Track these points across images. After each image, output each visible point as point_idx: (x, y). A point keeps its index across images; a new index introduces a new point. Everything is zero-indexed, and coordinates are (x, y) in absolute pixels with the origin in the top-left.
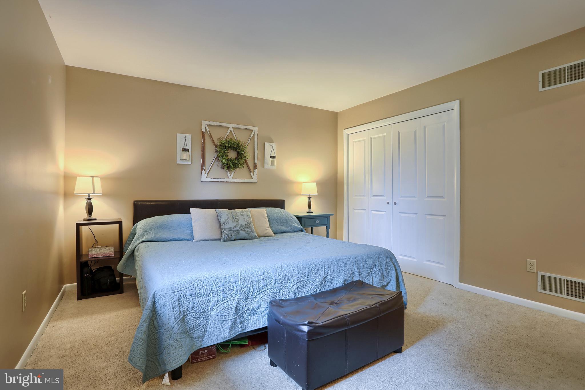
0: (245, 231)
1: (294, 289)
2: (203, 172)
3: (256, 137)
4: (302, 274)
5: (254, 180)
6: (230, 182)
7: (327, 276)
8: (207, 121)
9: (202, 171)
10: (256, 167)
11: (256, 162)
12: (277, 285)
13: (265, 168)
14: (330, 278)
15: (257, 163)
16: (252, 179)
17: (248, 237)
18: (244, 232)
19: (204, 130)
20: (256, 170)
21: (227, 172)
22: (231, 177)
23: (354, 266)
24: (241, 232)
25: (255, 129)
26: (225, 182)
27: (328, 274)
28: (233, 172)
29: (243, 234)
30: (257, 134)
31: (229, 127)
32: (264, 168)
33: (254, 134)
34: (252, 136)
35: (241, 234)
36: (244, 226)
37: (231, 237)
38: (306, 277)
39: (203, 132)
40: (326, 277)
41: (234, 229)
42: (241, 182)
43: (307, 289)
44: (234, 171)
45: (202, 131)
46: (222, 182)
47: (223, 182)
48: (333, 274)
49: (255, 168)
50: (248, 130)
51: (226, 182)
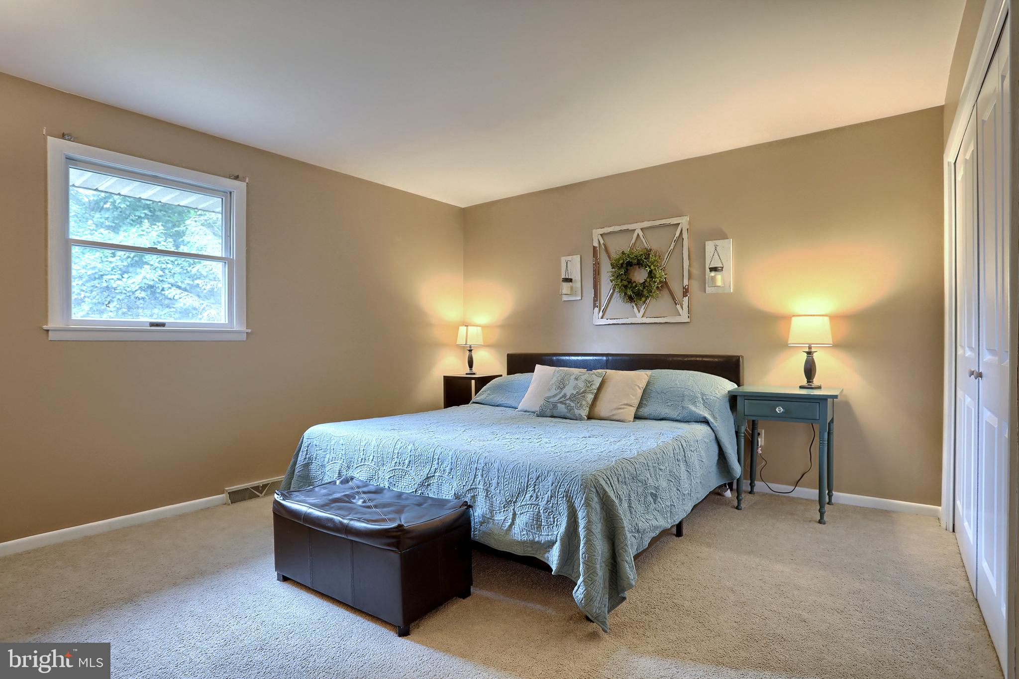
0: (565, 404)
1: (389, 477)
2: (596, 309)
3: (685, 236)
4: (401, 460)
5: (684, 318)
6: (638, 324)
7: (434, 476)
8: (600, 229)
9: (594, 309)
10: (686, 292)
11: (686, 282)
12: (374, 463)
13: (707, 292)
14: (436, 481)
15: (688, 286)
16: (680, 315)
17: (568, 415)
18: (564, 406)
19: (596, 244)
20: (686, 299)
21: (633, 307)
22: (638, 314)
23: (479, 478)
24: (559, 405)
25: (684, 221)
26: (628, 324)
27: (436, 475)
28: (643, 307)
29: (562, 408)
30: (687, 229)
31: (635, 230)
32: (705, 292)
33: (682, 230)
34: (677, 234)
35: (558, 408)
36: (568, 397)
37: (546, 411)
38: (406, 466)
39: (594, 248)
40: (431, 477)
41: (551, 400)
42: (657, 323)
43: (405, 484)
44: (645, 305)
45: (594, 246)
46: (624, 324)
47: (627, 324)
48: (442, 477)
49: (685, 295)
50: (670, 225)
51: (631, 324)
